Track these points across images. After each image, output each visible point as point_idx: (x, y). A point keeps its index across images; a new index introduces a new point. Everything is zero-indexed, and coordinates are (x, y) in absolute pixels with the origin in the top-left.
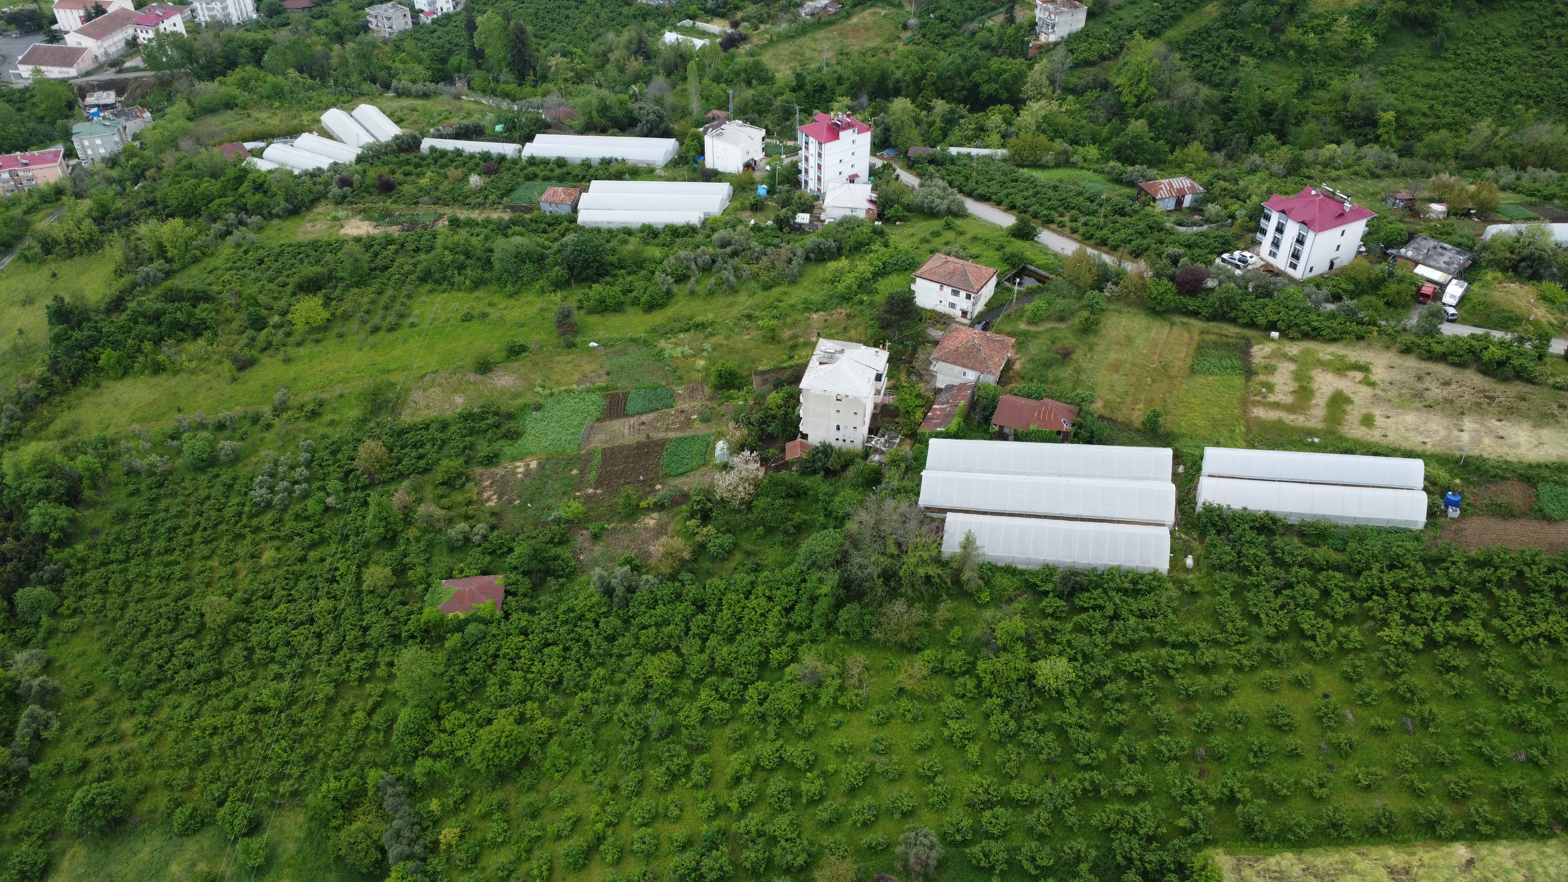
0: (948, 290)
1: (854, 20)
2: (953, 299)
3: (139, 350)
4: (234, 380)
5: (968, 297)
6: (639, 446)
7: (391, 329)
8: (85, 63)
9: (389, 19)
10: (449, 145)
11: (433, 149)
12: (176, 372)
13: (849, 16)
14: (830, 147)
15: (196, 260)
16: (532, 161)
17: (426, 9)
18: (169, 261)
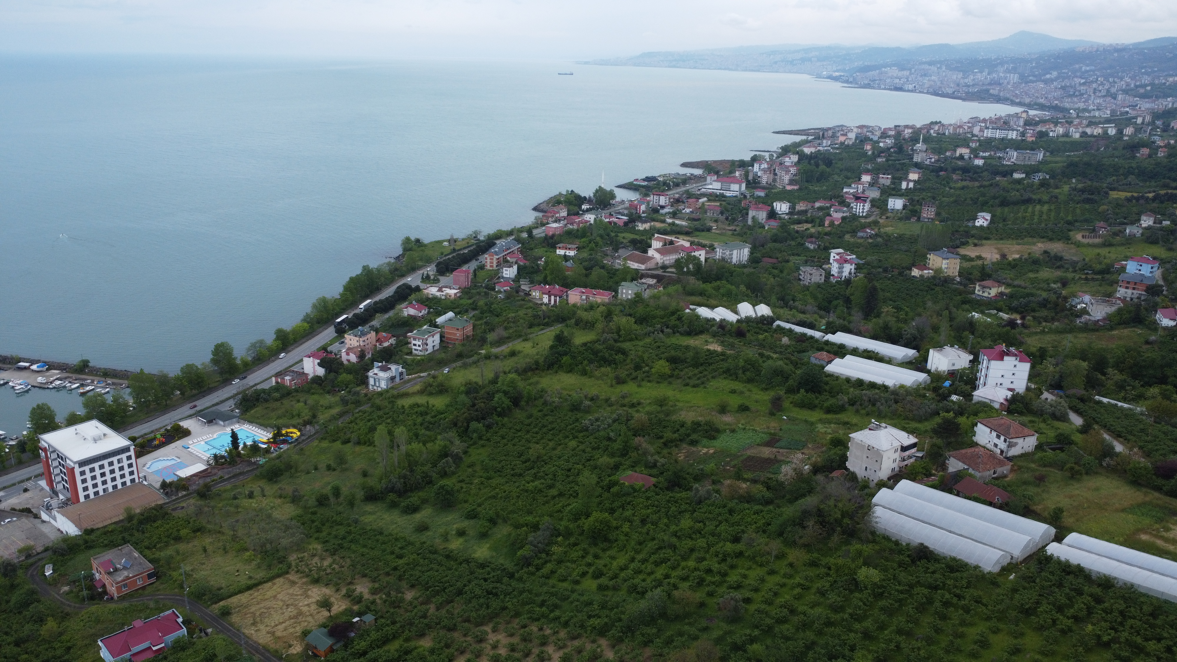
0: (994, 434)
2: (996, 441)
3: (582, 363)
4: (612, 386)
5: (1005, 441)
6: (769, 459)
7: (694, 386)
8: (651, 264)
9: (811, 274)
10: (788, 326)
11: (778, 326)
12: (590, 377)
13: (1112, 328)
14: (994, 364)
15: (631, 340)
16: (827, 341)
17: (836, 275)
18: (620, 336)
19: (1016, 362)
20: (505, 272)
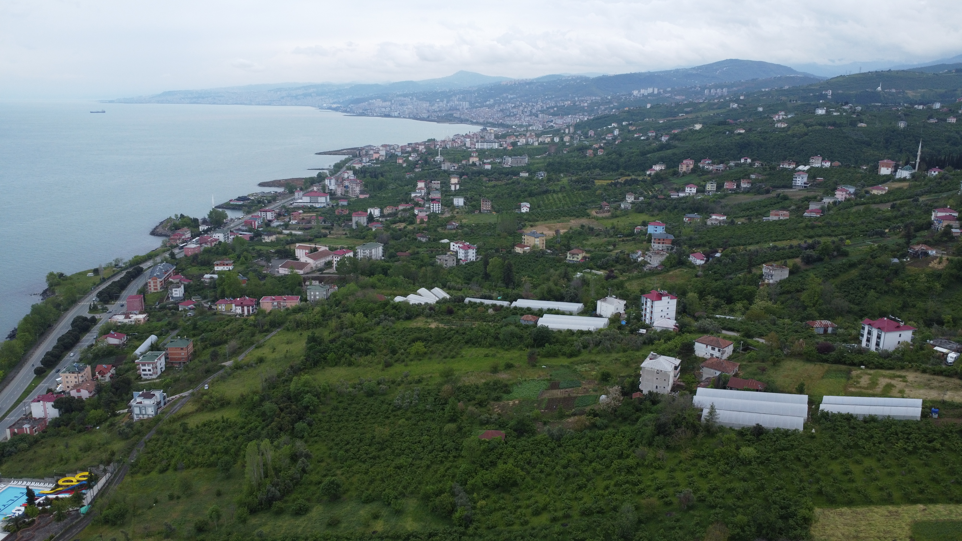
0: (710, 348)
1: (671, 273)
2: (712, 352)
3: (343, 356)
4: (383, 370)
5: (719, 351)
6: (565, 398)
7: (453, 357)
8: (307, 269)
9: (446, 260)
10: (478, 301)
11: (470, 302)
12: (358, 366)
13: (668, 271)
14: (656, 303)
15: (366, 331)
16: (515, 308)
17: (463, 259)
18: (356, 329)
19: (669, 300)
20: (174, 292)
